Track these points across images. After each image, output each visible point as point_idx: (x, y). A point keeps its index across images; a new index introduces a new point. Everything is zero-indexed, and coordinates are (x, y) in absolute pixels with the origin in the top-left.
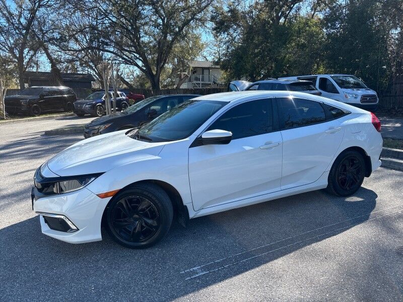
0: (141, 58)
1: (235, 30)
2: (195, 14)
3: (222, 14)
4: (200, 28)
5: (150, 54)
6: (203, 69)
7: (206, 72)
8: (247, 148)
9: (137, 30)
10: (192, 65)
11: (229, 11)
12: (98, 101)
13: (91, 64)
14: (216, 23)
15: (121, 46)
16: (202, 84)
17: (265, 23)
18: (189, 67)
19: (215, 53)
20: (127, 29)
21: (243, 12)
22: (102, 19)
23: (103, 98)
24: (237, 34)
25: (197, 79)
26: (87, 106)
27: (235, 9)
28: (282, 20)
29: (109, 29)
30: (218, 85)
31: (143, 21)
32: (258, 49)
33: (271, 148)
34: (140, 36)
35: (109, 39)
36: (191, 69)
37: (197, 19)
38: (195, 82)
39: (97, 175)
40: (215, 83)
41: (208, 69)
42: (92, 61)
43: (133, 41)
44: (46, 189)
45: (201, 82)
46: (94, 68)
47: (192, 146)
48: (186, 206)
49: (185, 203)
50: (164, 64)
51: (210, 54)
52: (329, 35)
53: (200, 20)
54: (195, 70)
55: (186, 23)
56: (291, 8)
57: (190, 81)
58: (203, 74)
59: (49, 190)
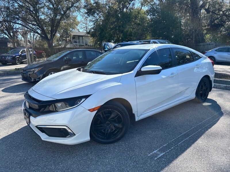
0: (40, 29)
1: (98, 14)
2: (74, 4)
3: (91, 4)
4: (77, 12)
5: (45, 27)
6: (79, 36)
7: (81, 38)
8: (164, 77)
9: (37, 11)
10: (72, 34)
11: (95, 3)
12: (17, 55)
13: (5, 31)
14: (87, 9)
15: (26, 21)
16: (79, 45)
17: (116, 11)
18: (71, 35)
19: (84, 28)
20: (30, 10)
21: (102, 4)
22: (13, 3)
23: (20, 53)
24: (99, 17)
25: (76, 42)
26: (9, 58)
27: (98, 2)
28: (125, 10)
29: (17, 9)
30: (88, 46)
31: (40, 6)
32: (112, 25)
33: (174, 76)
34: (39, 15)
35: (19, 16)
36: (72, 36)
37: (75, 7)
38: (74, 44)
39: (86, 97)
40: (86, 45)
41: (82, 36)
42: (6, 30)
43: (34, 18)
44: (42, 109)
45: (78, 44)
46: (8, 34)
47: (136, 76)
48: (134, 114)
49: (134, 112)
50: (55, 33)
51: (81, 28)
52: (152, 19)
53: (77, 7)
54: (74, 37)
55: (68, 9)
56: (130, 4)
57: (71, 43)
58: (79, 39)
59: (46, 110)
